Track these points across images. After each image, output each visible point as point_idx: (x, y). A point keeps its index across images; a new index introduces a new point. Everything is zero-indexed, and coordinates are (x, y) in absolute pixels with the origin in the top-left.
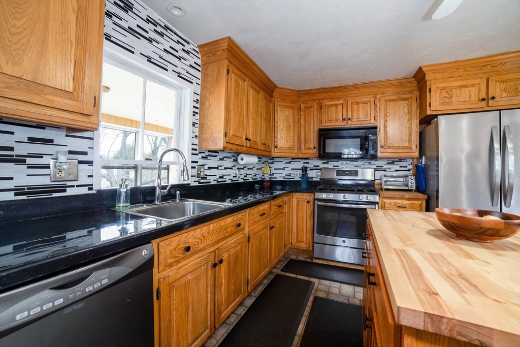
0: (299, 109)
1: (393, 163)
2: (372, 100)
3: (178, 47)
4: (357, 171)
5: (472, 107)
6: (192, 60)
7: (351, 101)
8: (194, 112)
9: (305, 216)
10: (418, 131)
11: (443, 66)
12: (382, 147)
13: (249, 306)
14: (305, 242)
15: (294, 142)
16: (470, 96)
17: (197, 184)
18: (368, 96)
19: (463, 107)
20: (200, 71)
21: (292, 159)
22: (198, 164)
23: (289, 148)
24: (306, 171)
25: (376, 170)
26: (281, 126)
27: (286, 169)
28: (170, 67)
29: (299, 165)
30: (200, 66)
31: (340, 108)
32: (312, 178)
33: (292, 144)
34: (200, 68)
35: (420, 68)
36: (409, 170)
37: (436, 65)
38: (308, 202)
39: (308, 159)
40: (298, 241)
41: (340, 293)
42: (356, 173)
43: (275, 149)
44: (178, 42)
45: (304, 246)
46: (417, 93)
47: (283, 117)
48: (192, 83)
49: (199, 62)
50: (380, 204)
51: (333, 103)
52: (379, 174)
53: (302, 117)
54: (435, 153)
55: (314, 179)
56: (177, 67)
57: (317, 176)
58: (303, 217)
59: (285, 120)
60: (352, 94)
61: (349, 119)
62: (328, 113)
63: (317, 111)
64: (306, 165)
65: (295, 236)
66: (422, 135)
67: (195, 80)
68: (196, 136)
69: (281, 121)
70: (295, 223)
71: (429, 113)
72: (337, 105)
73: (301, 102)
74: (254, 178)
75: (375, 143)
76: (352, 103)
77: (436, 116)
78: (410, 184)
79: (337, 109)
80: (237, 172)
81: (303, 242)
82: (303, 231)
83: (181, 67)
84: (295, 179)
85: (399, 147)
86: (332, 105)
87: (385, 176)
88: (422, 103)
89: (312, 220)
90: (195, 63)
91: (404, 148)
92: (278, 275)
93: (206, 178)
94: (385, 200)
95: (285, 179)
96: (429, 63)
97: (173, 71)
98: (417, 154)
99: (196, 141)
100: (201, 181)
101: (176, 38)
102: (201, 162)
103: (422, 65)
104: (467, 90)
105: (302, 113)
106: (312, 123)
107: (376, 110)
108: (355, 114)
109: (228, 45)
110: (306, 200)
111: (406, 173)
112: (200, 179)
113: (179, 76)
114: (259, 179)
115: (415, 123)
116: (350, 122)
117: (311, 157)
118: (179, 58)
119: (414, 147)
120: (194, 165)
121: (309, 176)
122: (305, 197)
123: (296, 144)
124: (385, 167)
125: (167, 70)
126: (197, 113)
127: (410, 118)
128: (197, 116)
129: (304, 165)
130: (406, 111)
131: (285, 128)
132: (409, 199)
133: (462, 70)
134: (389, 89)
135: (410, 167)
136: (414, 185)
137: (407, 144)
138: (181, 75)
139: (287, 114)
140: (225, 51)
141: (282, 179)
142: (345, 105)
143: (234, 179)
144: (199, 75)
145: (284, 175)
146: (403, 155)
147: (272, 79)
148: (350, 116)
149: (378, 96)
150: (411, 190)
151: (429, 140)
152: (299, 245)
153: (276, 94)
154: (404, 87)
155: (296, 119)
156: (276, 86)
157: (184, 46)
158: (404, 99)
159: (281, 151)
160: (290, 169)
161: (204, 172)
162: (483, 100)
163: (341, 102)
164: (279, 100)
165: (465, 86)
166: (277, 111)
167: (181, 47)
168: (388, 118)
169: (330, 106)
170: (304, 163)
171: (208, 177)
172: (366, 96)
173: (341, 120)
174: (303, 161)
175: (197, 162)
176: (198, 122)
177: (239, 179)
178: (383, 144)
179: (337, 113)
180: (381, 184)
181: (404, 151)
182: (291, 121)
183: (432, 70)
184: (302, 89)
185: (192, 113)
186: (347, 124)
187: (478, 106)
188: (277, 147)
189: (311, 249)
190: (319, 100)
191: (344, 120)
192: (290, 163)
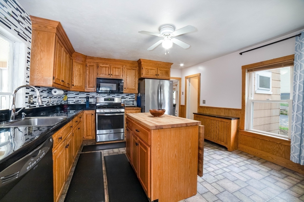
0: (86, 65)
1: (128, 95)
2: (122, 67)
3: (17, 13)
4: (114, 99)
5: (153, 77)
6: (27, 25)
7: (113, 66)
8: (28, 60)
9: (91, 122)
10: (138, 83)
11: (147, 61)
12: (125, 88)
13: (74, 170)
14: (91, 135)
15: (83, 83)
16: (153, 73)
17: (28, 108)
18: (120, 65)
19: (151, 76)
20: (31, 33)
21: (80, 92)
22: (29, 95)
23: (80, 87)
24: (88, 99)
25: (122, 98)
26: (76, 74)
27: (75, 98)
28: (13, 27)
29: (84, 95)
30: (31, 30)
31: (107, 69)
32: (91, 102)
33: (82, 84)
34: (31, 31)
35: (140, 59)
36: (134, 98)
37: (144, 60)
38: (93, 115)
39: (89, 92)
40: (87, 136)
41: (114, 152)
42: (113, 100)
43: (73, 86)
44: (17, 9)
45: (90, 138)
46: (138, 68)
47: (77, 69)
48: (26, 40)
49: (31, 26)
50: (125, 112)
51: (104, 66)
52: (123, 100)
53: (87, 70)
54: (144, 92)
55: (92, 103)
56: (17, 27)
57: (94, 101)
58: (90, 123)
59: (78, 71)
60: (113, 63)
61: (112, 75)
62: (101, 70)
63: (96, 69)
64: (88, 96)
65: (85, 133)
66: (139, 84)
67: (28, 39)
68: (28, 76)
69: (76, 71)
70: (85, 126)
71: (142, 77)
72: (106, 67)
73: (87, 62)
74: (57, 103)
75: (122, 86)
76: (113, 67)
77: (144, 78)
78: (135, 104)
79: (106, 69)
80: (49, 100)
81: (90, 136)
82: (90, 130)
83: (20, 28)
84: (81, 103)
85: (131, 89)
86: (103, 67)
87: (126, 101)
88: (140, 73)
89: (94, 123)
90: (28, 27)
91: (133, 89)
92: (81, 154)
93: (34, 104)
94: (127, 111)
95: (75, 104)
96: (143, 58)
97: (15, 30)
98: (137, 92)
99: (28, 80)
100: (31, 106)
101: (16, 6)
102: (31, 93)
103: (140, 58)
104: (152, 71)
105: (88, 68)
106: (93, 74)
107: (123, 72)
108: (114, 73)
109: (58, 26)
110: (91, 114)
111: (133, 99)
112: (30, 104)
113: (19, 34)
114: (59, 104)
115: (137, 79)
116: (111, 76)
117: (91, 92)
118: (19, 22)
119: (136, 89)
120: (27, 95)
121: (90, 101)
122: (91, 112)
123: (84, 84)
124: (125, 97)
125: (10, 28)
126: (29, 61)
127: (135, 78)
128: (29, 63)
129: (87, 95)
130: (134, 74)
131: (78, 75)
132: (135, 110)
133: (151, 64)
134: (128, 64)
135: (134, 97)
136: (136, 104)
137: (134, 88)
138: (20, 34)
139: (79, 68)
140: (54, 28)
141: (73, 103)
142: (110, 68)
143: (48, 104)
144: (30, 35)
145: (74, 101)
146: (132, 92)
147: (74, 47)
148: (112, 73)
149: (124, 66)
150: (135, 106)
151: (142, 87)
152: (88, 138)
153: (74, 55)
154: (134, 64)
155: (84, 71)
156: (74, 51)
157: (21, 13)
158: (133, 70)
159: (76, 88)
160: (78, 97)
161: (32, 100)
162: (156, 75)
163: (108, 66)
164: (75, 59)
165: (152, 69)
166: (74, 65)
167: (20, 14)
168: (128, 76)
169: (102, 67)
170: (87, 94)
171: (35, 103)
172: (119, 65)
173: (108, 74)
174: (86, 94)
175: (28, 93)
176: (29, 67)
177: (50, 104)
178: (125, 87)
179: (106, 71)
180: (124, 104)
181: (133, 90)
182: (82, 72)
183: (143, 61)
184: (89, 55)
185: (27, 61)
186: (110, 77)
187: (155, 77)
188: (73, 85)
189: (95, 138)
190: (97, 63)
191: (109, 75)
192: (78, 94)
